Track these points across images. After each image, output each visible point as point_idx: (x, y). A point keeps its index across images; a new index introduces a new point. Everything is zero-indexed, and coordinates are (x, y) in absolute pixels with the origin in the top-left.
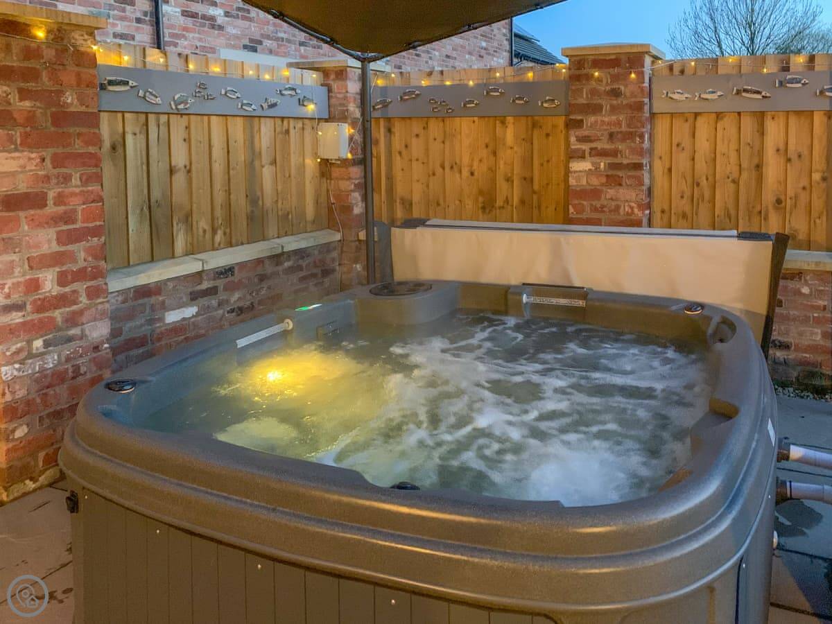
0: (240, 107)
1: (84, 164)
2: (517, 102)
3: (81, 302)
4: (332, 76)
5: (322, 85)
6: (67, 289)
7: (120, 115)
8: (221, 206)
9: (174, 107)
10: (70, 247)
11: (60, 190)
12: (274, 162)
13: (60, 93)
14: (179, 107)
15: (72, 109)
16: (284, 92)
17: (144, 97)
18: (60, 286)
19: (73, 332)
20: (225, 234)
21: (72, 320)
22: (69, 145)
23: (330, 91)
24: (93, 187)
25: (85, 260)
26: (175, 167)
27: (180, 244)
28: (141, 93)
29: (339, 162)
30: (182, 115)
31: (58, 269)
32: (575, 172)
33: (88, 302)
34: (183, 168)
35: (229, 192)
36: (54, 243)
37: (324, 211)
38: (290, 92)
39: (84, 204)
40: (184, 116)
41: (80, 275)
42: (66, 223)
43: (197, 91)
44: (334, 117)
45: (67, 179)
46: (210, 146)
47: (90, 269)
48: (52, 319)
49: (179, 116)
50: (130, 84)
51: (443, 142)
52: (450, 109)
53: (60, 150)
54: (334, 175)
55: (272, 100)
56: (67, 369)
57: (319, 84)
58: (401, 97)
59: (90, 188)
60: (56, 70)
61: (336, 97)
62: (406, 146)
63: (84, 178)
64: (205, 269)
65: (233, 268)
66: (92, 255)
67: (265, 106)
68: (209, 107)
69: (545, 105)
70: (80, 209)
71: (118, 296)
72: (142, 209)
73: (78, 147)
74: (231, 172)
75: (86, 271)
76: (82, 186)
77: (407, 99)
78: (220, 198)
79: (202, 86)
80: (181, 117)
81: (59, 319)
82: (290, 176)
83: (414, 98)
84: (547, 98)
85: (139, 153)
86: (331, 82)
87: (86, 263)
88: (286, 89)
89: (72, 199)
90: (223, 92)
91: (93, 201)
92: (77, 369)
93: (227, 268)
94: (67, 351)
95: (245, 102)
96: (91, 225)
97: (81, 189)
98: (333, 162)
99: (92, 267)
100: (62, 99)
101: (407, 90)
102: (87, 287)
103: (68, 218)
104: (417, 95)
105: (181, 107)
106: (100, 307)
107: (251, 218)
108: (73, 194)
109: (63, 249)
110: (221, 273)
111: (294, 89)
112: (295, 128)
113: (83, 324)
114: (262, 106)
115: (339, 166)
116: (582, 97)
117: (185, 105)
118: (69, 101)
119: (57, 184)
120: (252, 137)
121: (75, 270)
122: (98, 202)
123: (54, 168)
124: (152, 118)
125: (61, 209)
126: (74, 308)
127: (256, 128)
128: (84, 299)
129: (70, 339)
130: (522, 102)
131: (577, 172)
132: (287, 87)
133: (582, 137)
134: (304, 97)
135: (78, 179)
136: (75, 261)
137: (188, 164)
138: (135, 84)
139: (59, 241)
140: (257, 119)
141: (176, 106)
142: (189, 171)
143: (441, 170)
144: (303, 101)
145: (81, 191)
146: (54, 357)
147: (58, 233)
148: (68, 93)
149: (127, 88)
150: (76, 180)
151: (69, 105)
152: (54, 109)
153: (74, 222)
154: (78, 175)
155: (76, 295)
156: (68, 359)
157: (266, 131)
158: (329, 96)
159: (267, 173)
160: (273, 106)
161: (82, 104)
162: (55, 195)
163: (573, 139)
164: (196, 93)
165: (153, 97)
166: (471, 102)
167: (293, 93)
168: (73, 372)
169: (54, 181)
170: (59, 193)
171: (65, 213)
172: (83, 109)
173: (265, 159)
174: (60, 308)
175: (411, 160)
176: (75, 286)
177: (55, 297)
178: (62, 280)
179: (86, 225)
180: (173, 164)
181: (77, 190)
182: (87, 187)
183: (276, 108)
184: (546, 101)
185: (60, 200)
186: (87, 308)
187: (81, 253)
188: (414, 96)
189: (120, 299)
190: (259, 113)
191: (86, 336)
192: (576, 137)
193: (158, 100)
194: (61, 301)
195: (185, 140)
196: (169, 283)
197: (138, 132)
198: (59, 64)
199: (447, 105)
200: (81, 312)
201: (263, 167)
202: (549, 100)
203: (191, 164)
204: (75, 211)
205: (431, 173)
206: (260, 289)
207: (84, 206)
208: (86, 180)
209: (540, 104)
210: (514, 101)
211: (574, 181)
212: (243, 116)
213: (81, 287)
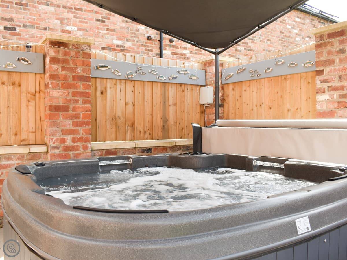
0: (158, 78)
1: (84, 96)
2: (291, 66)
3: (80, 151)
5: (203, 70)
6: (75, 144)
7: (105, 80)
8: (149, 121)
9: (127, 77)
10: (77, 128)
11: (74, 105)
12: (175, 105)
13: (76, 68)
14: (129, 77)
15: (81, 75)
16: (180, 72)
17: (114, 73)
18: (73, 143)
20: (150, 134)
22: (79, 88)
23: (206, 72)
24: (88, 106)
26: (127, 102)
27: (128, 136)
28: (113, 71)
29: (209, 105)
31: (72, 136)
33: (83, 151)
34: (131, 104)
35: (152, 115)
36: (71, 126)
38: (184, 72)
42: (76, 118)
44: (208, 85)
45: (77, 101)
46: (144, 95)
48: (69, 155)
49: (130, 81)
50: (108, 67)
52: (259, 74)
53: (75, 90)
54: (207, 112)
55: (175, 76)
58: (237, 72)
59: (86, 106)
61: (209, 75)
62: (240, 96)
63: (84, 101)
64: (137, 147)
65: (151, 149)
66: (85, 132)
67: (171, 78)
69: (306, 65)
70: (81, 113)
72: (113, 119)
73: (82, 89)
74: (154, 107)
75: (83, 138)
76: (83, 105)
77: (240, 72)
79: (140, 68)
81: (72, 156)
82: (184, 112)
84: (307, 61)
85: (112, 96)
86: (207, 68)
87: (83, 135)
88: (182, 71)
89: (79, 109)
90: (150, 71)
91: (87, 111)
93: (148, 148)
95: (160, 76)
96: (86, 120)
99: (85, 137)
100: (77, 70)
101: (240, 68)
102: (83, 145)
103: (77, 116)
104: (244, 69)
105: (130, 77)
106: (87, 154)
107: (163, 128)
108: (79, 107)
109: (74, 128)
110: (145, 150)
111: (186, 71)
114: (169, 78)
115: (209, 108)
117: (132, 76)
118: (79, 71)
119: (73, 103)
120: (165, 92)
121: (78, 137)
122: (89, 112)
123: (73, 97)
124: (118, 81)
125: (74, 113)
126: (77, 152)
127: (167, 88)
128: (81, 149)
130: (294, 66)
132: (182, 69)
133: (324, 80)
134: (192, 75)
136: (79, 134)
137: (134, 102)
138: (110, 67)
139: (73, 125)
140: (168, 84)
141: (127, 76)
142: (134, 105)
144: (191, 77)
145: (82, 107)
147: (73, 122)
148: (79, 68)
149: (107, 69)
151: (79, 73)
152: (73, 74)
153: (79, 118)
154: (81, 100)
155: (78, 147)
157: (172, 90)
158: (206, 75)
159: (172, 109)
160: (175, 78)
161: (84, 73)
162: (73, 107)
164: (137, 71)
165: (118, 73)
166: (269, 69)
167: (186, 73)
169: (72, 102)
171: (76, 114)
172: (85, 75)
173: (171, 102)
174: (72, 151)
176: (78, 144)
177: (70, 147)
178: (74, 140)
179: (83, 120)
183: (177, 79)
184: (306, 63)
185: (74, 109)
186: (83, 153)
187: (81, 131)
189: (100, 153)
190: (168, 81)
193: (120, 74)
194: (72, 149)
195: (132, 91)
197: (112, 87)
198: (76, 58)
200: (80, 154)
201: (170, 106)
202: (308, 62)
204: (79, 114)
207: (83, 113)
209: (303, 66)
210: (289, 66)
212: (161, 82)
213: (80, 144)
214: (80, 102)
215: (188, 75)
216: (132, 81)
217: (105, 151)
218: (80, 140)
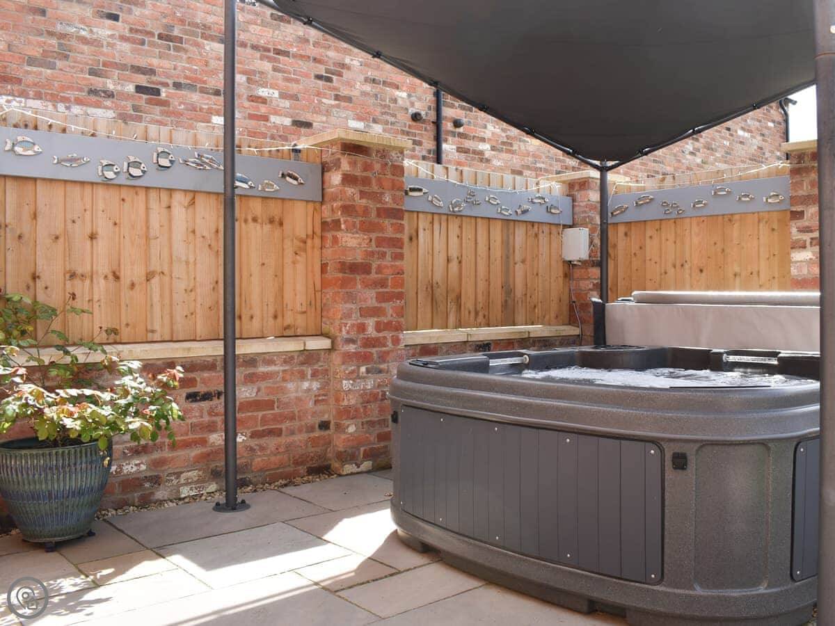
0: (499, 211)
1: (394, 246)
2: (743, 199)
3: (388, 346)
5: (567, 196)
6: (381, 335)
7: (416, 214)
8: (483, 293)
9: (451, 210)
10: (383, 305)
11: (379, 263)
12: (525, 261)
13: (382, 194)
15: (389, 206)
16: (534, 200)
17: (432, 202)
18: (377, 332)
19: (383, 366)
20: (484, 316)
21: (383, 358)
22: (386, 231)
23: (574, 200)
24: (398, 263)
25: (392, 316)
26: (451, 257)
27: (452, 318)
28: (430, 198)
29: (579, 263)
31: (376, 319)
33: (393, 347)
34: (456, 259)
35: (489, 282)
36: (374, 300)
37: (566, 308)
38: (539, 201)
42: (382, 287)
43: (468, 197)
44: (577, 224)
45: (383, 255)
46: (476, 243)
47: (394, 323)
48: (372, 354)
49: (455, 217)
50: (423, 191)
51: (675, 243)
52: (680, 210)
53: (381, 235)
54: (576, 275)
55: (525, 207)
56: (379, 392)
57: (565, 194)
58: (637, 203)
60: (381, 178)
61: (579, 205)
62: (641, 248)
63: (394, 256)
64: (469, 340)
65: (490, 344)
66: (396, 313)
67: (519, 211)
68: (476, 211)
69: (770, 200)
70: (390, 277)
71: (410, 349)
72: (427, 288)
73: (390, 233)
74: (491, 266)
75: (391, 324)
76: (392, 261)
77: (642, 204)
78: (482, 285)
79: (472, 194)
80: (457, 218)
81: (375, 355)
82: (537, 274)
83: (648, 202)
84: (772, 194)
85: (427, 245)
86: (575, 193)
87: (392, 318)
88: (536, 198)
89: (386, 270)
90: (487, 199)
91: (398, 274)
92: (384, 394)
93: (485, 342)
94: (379, 379)
95: (503, 207)
96: (396, 291)
97: (392, 263)
98: (575, 263)
99: (395, 321)
100: (383, 198)
101: (642, 196)
102: (392, 336)
103: (383, 283)
104: (651, 199)
105: (456, 209)
106: (399, 352)
107: (505, 305)
108: (386, 267)
109: (379, 305)
110: (480, 346)
111: (543, 199)
112: (543, 232)
113: (388, 362)
114: (516, 212)
115: (579, 267)
117: (459, 208)
118: (387, 200)
119: (378, 258)
120: (508, 238)
121: (385, 321)
123: (377, 247)
124: (436, 217)
125: (379, 276)
126: (384, 349)
127: (511, 231)
128: (389, 344)
129: (381, 371)
130: (748, 199)
132: (537, 196)
134: (552, 205)
135: (390, 256)
136: (385, 315)
137: (460, 255)
138: (426, 191)
139: (377, 299)
140: (513, 223)
141: (453, 208)
142: (460, 262)
144: (550, 209)
145: (391, 265)
146: (371, 382)
147: (378, 293)
148: (387, 194)
149: (421, 194)
151: (387, 203)
152: (378, 206)
153: (386, 287)
154: (390, 253)
155: (385, 340)
156: (379, 386)
157: (518, 234)
158: (573, 205)
159: (518, 270)
160: (525, 212)
161: (394, 202)
162: (376, 266)
164: (467, 199)
165: (437, 201)
166: (700, 202)
167: (542, 201)
168: (382, 396)
169: (376, 256)
170: (378, 265)
171: (382, 279)
172: (395, 206)
173: (518, 257)
174: (376, 347)
176: (385, 333)
177: (374, 339)
178: (378, 328)
179: (393, 290)
180: (449, 254)
181: (389, 264)
182: (395, 262)
183: (528, 213)
184: (771, 197)
185: (379, 270)
186: (392, 351)
187: (390, 311)
188: (648, 200)
189: (411, 352)
190: (514, 217)
193: (441, 204)
194: (376, 342)
195: (458, 237)
196: (442, 346)
197: (427, 228)
198: (383, 174)
199: (678, 206)
200: (388, 353)
201: (515, 264)
202: (774, 195)
203: (462, 256)
204: (387, 279)
207: (393, 276)
208: (395, 258)
210: (740, 199)
212: (502, 219)
213: (388, 335)
214: (388, 257)
215: (545, 206)
216: (457, 216)
217: (419, 347)
218: (388, 326)
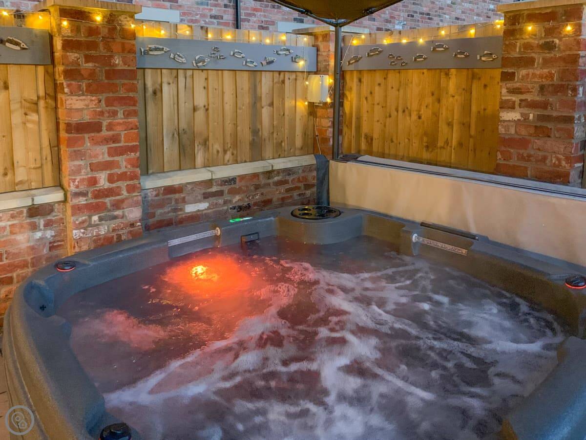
0: (244, 64)
1: (126, 104)
2: (459, 56)
3: (123, 194)
4: (320, 39)
5: (313, 46)
6: (114, 185)
7: (159, 71)
8: (231, 134)
9: (195, 65)
10: (116, 158)
11: (109, 121)
12: (271, 104)
13: (111, 57)
14: (198, 64)
15: (119, 68)
16: (280, 52)
17: (174, 59)
18: (110, 183)
19: (117, 213)
20: (233, 154)
21: (117, 205)
22: (117, 91)
23: (318, 50)
24: (133, 120)
25: (126, 167)
26: (197, 106)
27: (200, 159)
28: (172, 56)
29: (322, 105)
30: (202, 70)
31: (108, 172)
32: (504, 121)
33: (127, 194)
34: (203, 108)
35: (236, 125)
36: (106, 155)
37: (310, 142)
38: (284, 52)
39: (125, 130)
40: (204, 71)
41: (122, 177)
42: (114, 142)
43: (212, 53)
44: (320, 71)
45: (114, 114)
46: (223, 93)
47: (129, 173)
48: (105, 203)
49: (200, 71)
50: (164, 50)
51: (399, 90)
52: (404, 62)
53: (111, 95)
54: (319, 114)
55: (270, 59)
56: (113, 236)
57: (311, 44)
58: (368, 54)
59: (130, 120)
60: (108, 42)
61: (322, 55)
62: (371, 93)
63: (126, 113)
64: (213, 178)
65: (236, 178)
66: (130, 164)
67: (264, 63)
68: (222, 64)
69: (483, 59)
70: (123, 133)
71: (152, 191)
72: (173, 135)
73: (122, 93)
74: (238, 110)
75: (126, 175)
76: (125, 119)
77: (372, 55)
78: (229, 128)
79: (216, 49)
80: (202, 71)
81: (109, 205)
82: (284, 115)
83: (377, 54)
84: (486, 52)
85: (172, 96)
86: (319, 43)
87: (127, 169)
88: (281, 50)
89: (118, 127)
90: (232, 54)
91: (132, 129)
92: (119, 236)
93: (231, 178)
94: (113, 224)
95: (248, 60)
96: (130, 144)
97: (124, 120)
98: (317, 104)
99: (130, 172)
100: (112, 61)
101: (373, 48)
102: (127, 185)
103: (115, 139)
104: (380, 52)
105: (200, 64)
106: (135, 198)
107: (253, 144)
108: (119, 124)
109: (111, 159)
110: (226, 181)
111: (288, 50)
112: (289, 79)
113: (123, 208)
114: (261, 63)
115: (322, 108)
116: (516, 51)
117: (203, 63)
118: (117, 62)
119: (109, 117)
120: (255, 86)
121: (119, 173)
122: (135, 130)
123: (107, 106)
124: (181, 72)
125: (111, 133)
126: (118, 198)
127: (258, 80)
128: (125, 193)
129: (115, 217)
130: (463, 56)
131: (506, 121)
132: (282, 48)
133: (513, 89)
134: (297, 55)
135: (122, 114)
136: (119, 167)
137: (206, 104)
138: (168, 49)
139: (110, 155)
140: (259, 73)
141: (196, 63)
142: (207, 110)
143: (396, 113)
144: (295, 59)
145: (123, 122)
146: (105, 228)
147: (109, 149)
148: (116, 57)
149: (163, 52)
150: (120, 115)
151: (117, 65)
152: (107, 68)
153: (119, 142)
154: (122, 111)
155: (119, 189)
156: (114, 230)
157: (266, 82)
158: (317, 54)
159: (265, 112)
160: (271, 62)
161: (125, 64)
162: (107, 124)
163: (504, 91)
164: (211, 54)
165: (180, 59)
166: (420, 57)
167: (287, 53)
168: (117, 239)
169: (106, 115)
170: (109, 123)
171: (113, 136)
172: (126, 67)
173: (265, 101)
174: (109, 197)
175: (374, 104)
176: (119, 184)
177: (106, 190)
178: (111, 179)
179: (127, 144)
180: (195, 104)
181: (121, 121)
182: (128, 119)
183: (273, 64)
184: (484, 56)
185: (110, 127)
186: (126, 199)
187: (123, 163)
188: (377, 52)
189: (154, 193)
190: (259, 68)
191: (126, 216)
192: (507, 89)
193: (184, 60)
194: (109, 192)
195: (204, 88)
196: (188, 186)
197: (171, 82)
198: (110, 38)
199: (401, 59)
200: (122, 201)
201: (263, 107)
202: (487, 54)
203: (208, 105)
204: (119, 135)
205: (388, 115)
206: (255, 195)
207: (126, 132)
208: (128, 115)
209: (478, 58)
210: (456, 55)
211: (503, 129)
212: (248, 71)
213: (123, 184)
217: (162, 189)
